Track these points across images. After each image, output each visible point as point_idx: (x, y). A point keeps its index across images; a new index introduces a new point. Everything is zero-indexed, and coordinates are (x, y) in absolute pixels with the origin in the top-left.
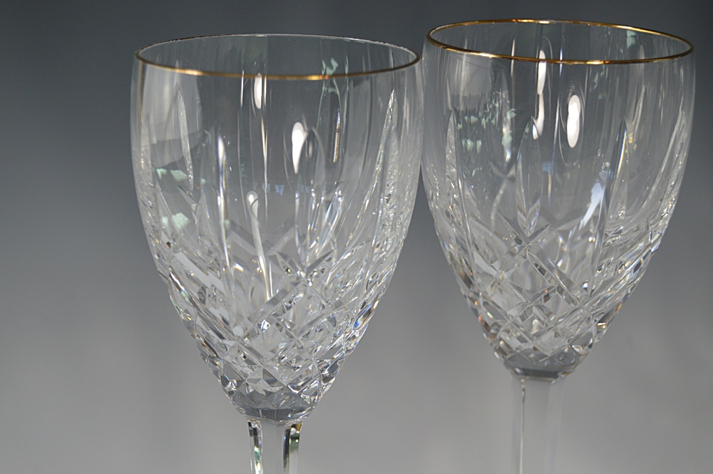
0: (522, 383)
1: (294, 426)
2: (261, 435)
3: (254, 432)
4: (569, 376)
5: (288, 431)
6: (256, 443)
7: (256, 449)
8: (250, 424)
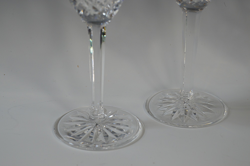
0: (186, 13)
1: (104, 28)
2: (92, 32)
3: (90, 31)
4: (203, 10)
5: (101, 30)
6: (91, 37)
7: (91, 40)
8: (88, 27)
